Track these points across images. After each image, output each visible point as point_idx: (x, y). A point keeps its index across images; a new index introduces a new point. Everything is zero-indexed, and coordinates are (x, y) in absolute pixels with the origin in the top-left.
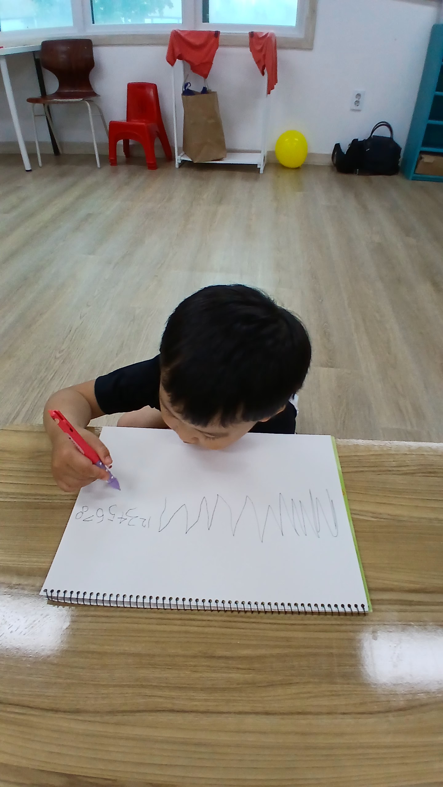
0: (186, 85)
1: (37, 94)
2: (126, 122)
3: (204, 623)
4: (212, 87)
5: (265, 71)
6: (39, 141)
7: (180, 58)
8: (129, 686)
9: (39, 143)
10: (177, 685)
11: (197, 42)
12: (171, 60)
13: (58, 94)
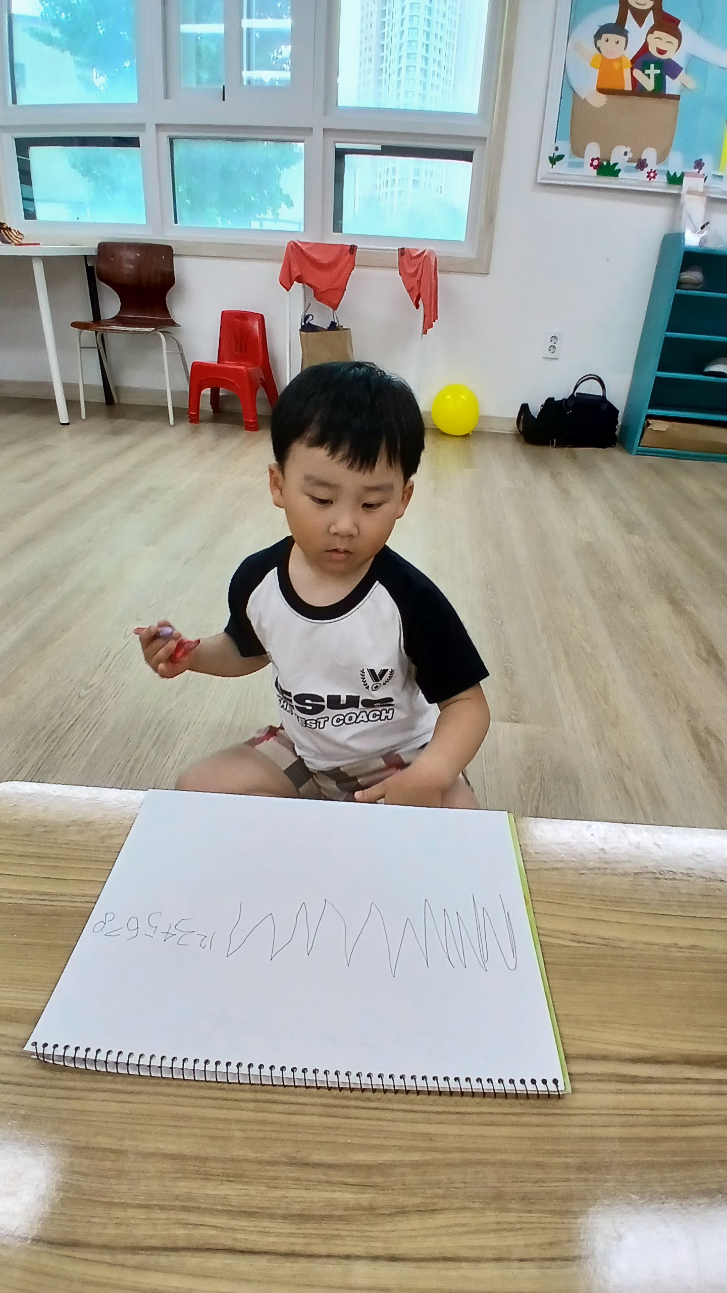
0: (306, 318)
1: (86, 316)
2: (216, 363)
3: (293, 1108)
4: (342, 323)
5: (420, 302)
6: (85, 383)
7: (299, 279)
8: (162, 1208)
9: (84, 386)
10: (242, 1209)
11: (324, 259)
12: (287, 281)
13: (119, 320)
